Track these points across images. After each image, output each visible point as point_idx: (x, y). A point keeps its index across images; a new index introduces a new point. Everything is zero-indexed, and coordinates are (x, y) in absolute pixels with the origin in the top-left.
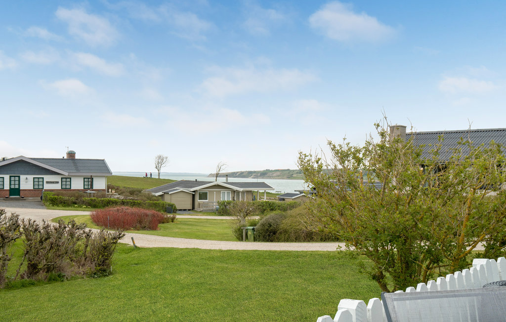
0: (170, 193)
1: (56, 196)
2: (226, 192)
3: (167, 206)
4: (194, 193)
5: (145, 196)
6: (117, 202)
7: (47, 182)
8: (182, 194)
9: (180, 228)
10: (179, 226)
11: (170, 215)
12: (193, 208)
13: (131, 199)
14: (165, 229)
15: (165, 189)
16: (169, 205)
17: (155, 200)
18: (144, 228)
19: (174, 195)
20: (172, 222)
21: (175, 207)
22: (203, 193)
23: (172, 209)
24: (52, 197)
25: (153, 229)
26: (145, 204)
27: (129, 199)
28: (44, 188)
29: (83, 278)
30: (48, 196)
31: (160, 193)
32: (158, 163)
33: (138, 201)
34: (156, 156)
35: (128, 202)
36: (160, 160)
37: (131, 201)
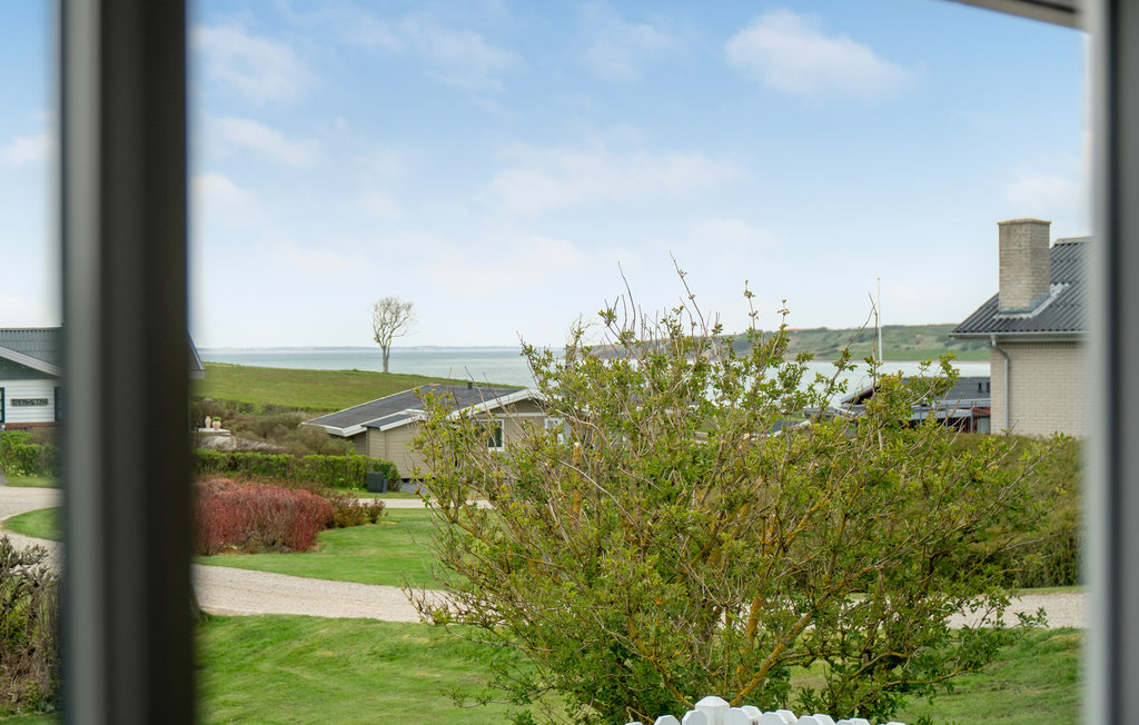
0: (383, 428)
1: (34, 446)
3: (371, 471)
5: (303, 441)
6: (217, 462)
7: (15, 402)
9: (385, 545)
10: (389, 537)
11: (366, 500)
13: (260, 450)
14: (339, 544)
15: (374, 415)
16: (377, 467)
17: (334, 452)
18: (271, 546)
19: (400, 432)
20: (373, 522)
21: (395, 472)
22: (489, 426)
23: (384, 480)
24: (25, 447)
25: (297, 549)
26: (302, 465)
27: (254, 451)
28: (6, 421)
29: (13, 713)
30: (13, 446)
31: (356, 429)
32: (383, 324)
33: (281, 456)
34: (377, 301)
35: (247, 461)
36: (388, 316)
37: (259, 455)
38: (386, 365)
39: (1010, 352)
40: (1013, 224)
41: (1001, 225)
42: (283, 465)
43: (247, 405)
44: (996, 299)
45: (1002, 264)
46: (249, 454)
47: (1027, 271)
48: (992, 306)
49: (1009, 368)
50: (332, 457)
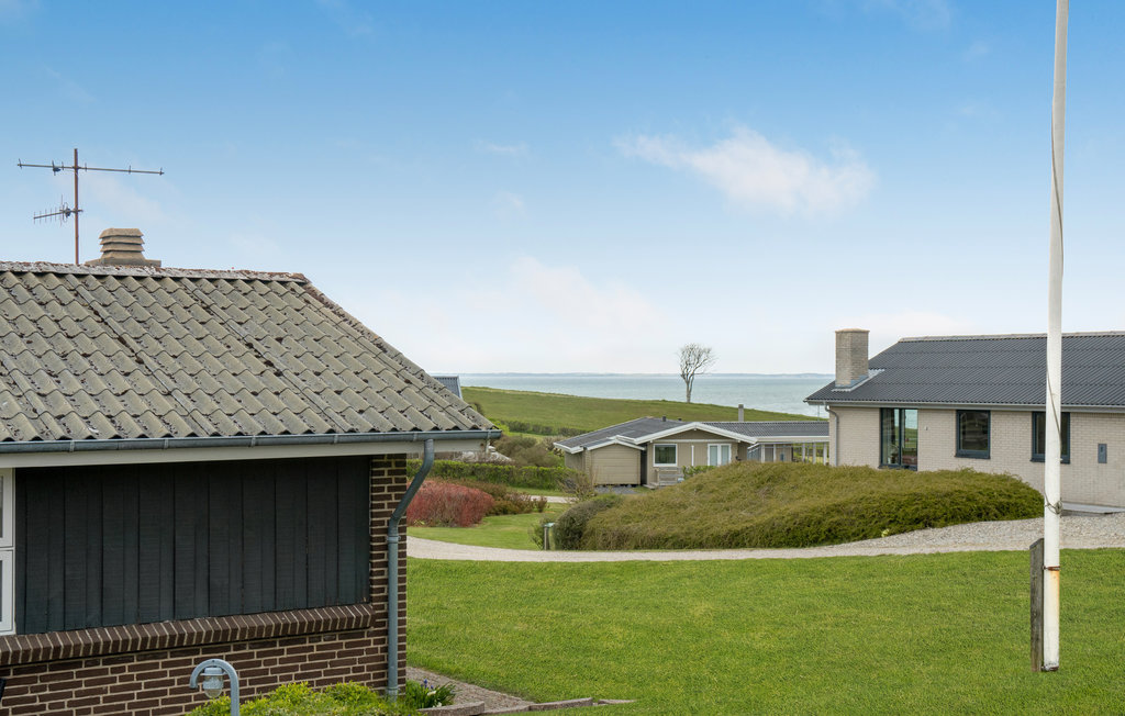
2: (719, 446)
4: (643, 449)
8: (616, 452)
11: (535, 497)
12: (643, 482)
14: (495, 525)
18: (446, 523)
19: (600, 452)
20: (540, 511)
22: (667, 449)
25: (463, 525)
32: (688, 364)
33: (506, 467)
34: (682, 346)
35: (483, 469)
36: (692, 358)
37: (490, 465)
38: (689, 396)
39: (838, 412)
40: (842, 332)
41: (837, 333)
42: (508, 473)
43: (547, 428)
44: (834, 383)
45: (837, 357)
46: (484, 465)
47: (849, 362)
48: (833, 385)
49: (838, 422)
50: (541, 468)
